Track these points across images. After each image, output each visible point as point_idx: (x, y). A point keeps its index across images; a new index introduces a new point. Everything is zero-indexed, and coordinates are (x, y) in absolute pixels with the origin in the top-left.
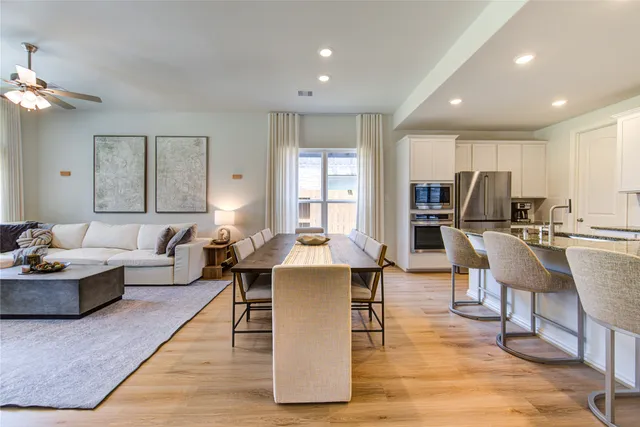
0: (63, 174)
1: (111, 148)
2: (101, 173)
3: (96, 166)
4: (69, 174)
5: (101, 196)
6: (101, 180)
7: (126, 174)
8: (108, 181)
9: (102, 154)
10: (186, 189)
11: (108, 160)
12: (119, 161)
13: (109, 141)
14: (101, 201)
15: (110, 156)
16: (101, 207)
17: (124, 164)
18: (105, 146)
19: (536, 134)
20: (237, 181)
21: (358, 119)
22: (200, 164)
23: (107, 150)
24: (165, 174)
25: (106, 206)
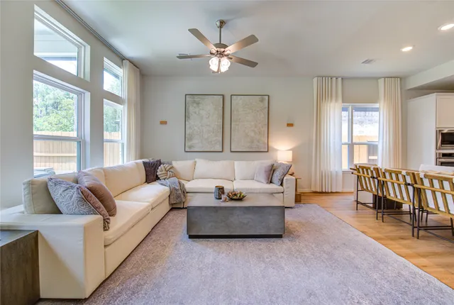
0: (161, 123)
1: (198, 104)
2: (191, 123)
3: (186, 117)
4: (166, 123)
5: (191, 139)
6: (190, 128)
7: (209, 123)
8: (196, 128)
9: (191, 109)
10: (252, 134)
11: (195, 113)
12: (203, 113)
13: (197, 99)
14: (190, 143)
15: (197, 110)
16: (190, 147)
17: (207, 115)
18: (194, 102)
20: (290, 128)
21: (381, 82)
22: (263, 116)
23: (195, 105)
24: (238, 123)
25: (194, 147)
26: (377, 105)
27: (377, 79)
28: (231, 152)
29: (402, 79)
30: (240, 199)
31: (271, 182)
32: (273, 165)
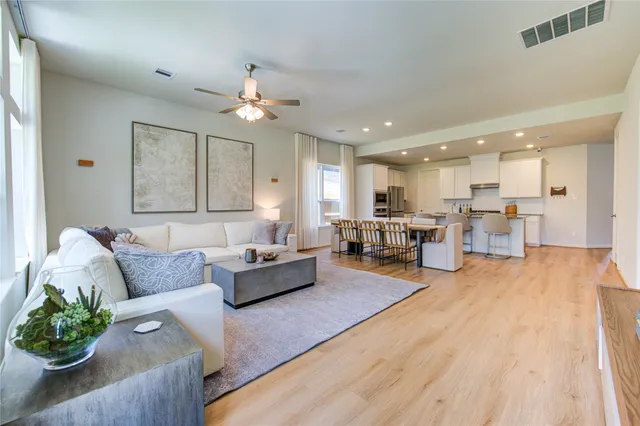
0: (82, 163)
1: (156, 140)
2: (143, 167)
3: (134, 158)
4: (90, 164)
5: (143, 193)
6: (142, 175)
7: (174, 171)
8: (152, 176)
9: (144, 146)
10: (235, 189)
11: (152, 153)
12: (166, 155)
13: (153, 132)
14: (142, 200)
15: (154, 149)
16: (142, 206)
17: (172, 159)
18: (150, 136)
19: (401, 167)
20: (275, 184)
21: (342, 147)
22: (246, 167)
23: (150, 141)
24: (216, 173)
25: (150, 205)
26: (339, 167)
27: (340, 144)
28: (208, 211)
29: (354, 147)
30: (273, 259)
31: (274, 242)
32: (275, 225)
